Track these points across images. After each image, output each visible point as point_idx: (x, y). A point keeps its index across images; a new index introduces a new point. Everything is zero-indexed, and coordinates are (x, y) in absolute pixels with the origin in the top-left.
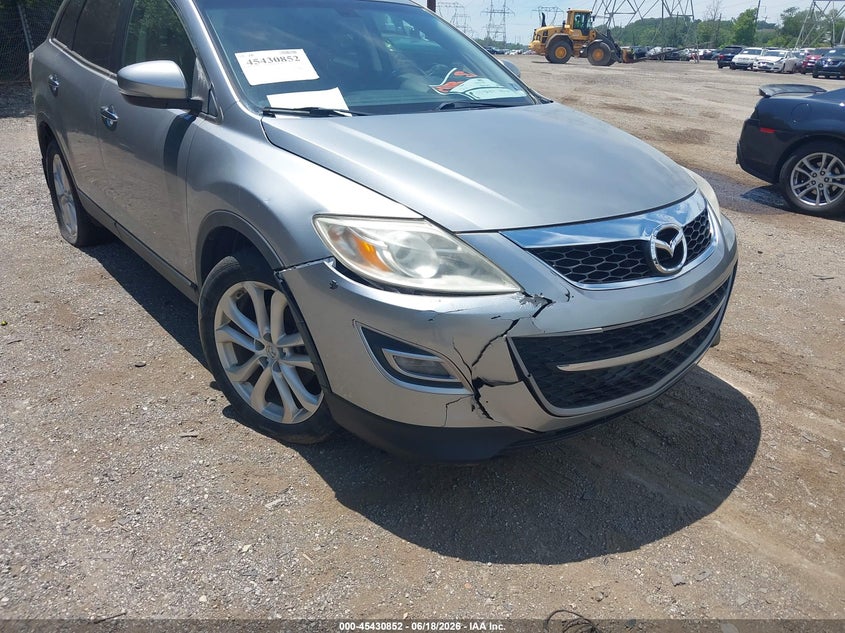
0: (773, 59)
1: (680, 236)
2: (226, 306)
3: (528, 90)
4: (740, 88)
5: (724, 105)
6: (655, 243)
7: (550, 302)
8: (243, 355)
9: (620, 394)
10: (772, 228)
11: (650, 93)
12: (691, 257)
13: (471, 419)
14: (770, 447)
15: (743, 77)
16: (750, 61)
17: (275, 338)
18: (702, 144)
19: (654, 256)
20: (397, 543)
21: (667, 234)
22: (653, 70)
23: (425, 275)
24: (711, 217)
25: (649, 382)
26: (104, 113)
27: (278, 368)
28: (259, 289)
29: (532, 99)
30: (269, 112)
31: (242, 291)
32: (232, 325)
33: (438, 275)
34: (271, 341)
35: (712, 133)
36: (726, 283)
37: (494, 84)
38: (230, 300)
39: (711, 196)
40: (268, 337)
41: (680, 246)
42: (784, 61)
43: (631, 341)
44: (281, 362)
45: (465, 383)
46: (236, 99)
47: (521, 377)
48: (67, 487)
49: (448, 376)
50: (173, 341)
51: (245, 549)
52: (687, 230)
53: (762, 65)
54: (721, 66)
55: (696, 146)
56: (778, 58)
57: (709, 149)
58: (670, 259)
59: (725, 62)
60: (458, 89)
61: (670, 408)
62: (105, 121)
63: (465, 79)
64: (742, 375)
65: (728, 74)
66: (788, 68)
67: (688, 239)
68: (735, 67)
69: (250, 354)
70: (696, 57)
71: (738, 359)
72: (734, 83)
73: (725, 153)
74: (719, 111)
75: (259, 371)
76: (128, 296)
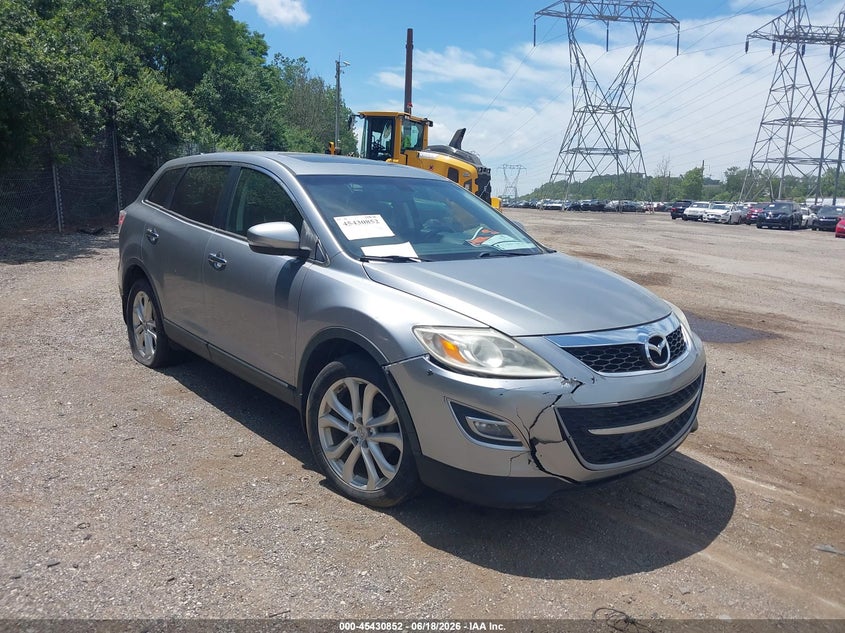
0: (720, 212)
1: (665, 342)
2: (330, 398)
3: (536, 243)
4: (694, 237)
5: (681, 252)
6: (648, 346)
7: (581, 383)
8: (339, 436)
9: (631, 457)
10: (731, 354)
11: (614, 242)
12: (674, 357)
13: (527, 470)
14: (743, 510)
15: (694, 227)
16: (700, 214)
17: (365, 421)
18: (665, 285)
19: (648, 356)
20: (475, 570)
21: (656, 340)
22: (613, 220)
23: (494, 364)
24: (683, 331)
25: (651, 450)
26: (213, 258)
27: (366, 445)
28: (356, 382)
29: (540, 250)
30: (365, 259)
31: (341, 387)
32: (333, 413)
33: (505, 364)
34: (362, 423)
35: (672, 275)
36: (699, 378)
37: (512, 239)
38: (332, 393)
39: (683, 317)
40: (360, 420)
41: (664, 349)
42: (730, 213)
43: (637, 415)
44: (369, 439)
45: (524, 442)
46: (340, 249)
47: (564, 437)
48: (214, 536)
49: (512, 437)
50: (259, 438)
51: (364, 573)
52: (669, 338)
53: (711, 217)
54: (674, 218)
55: (660, 288)
56: (725, 211)
57: (672, 290)
58: (660, 358)
59: (677, 214)
60: (488, 242)
61: (664, 483)
62: (212, 264)
63: (491, 236)
64: (717, 461)
65: (680, 225)
66: (734, 220)
67: (670, 345)
68: (687, 218)
69: (344, 435)
70: (651, 209)
71: (714, 450)
72: (687, 232)
73: (686, 293)
74: (676, 257)
75: (350, 448)
76: (209, 405)
